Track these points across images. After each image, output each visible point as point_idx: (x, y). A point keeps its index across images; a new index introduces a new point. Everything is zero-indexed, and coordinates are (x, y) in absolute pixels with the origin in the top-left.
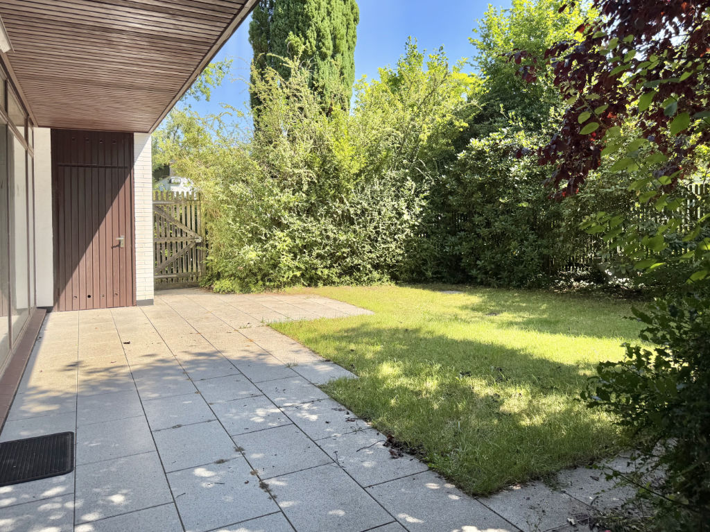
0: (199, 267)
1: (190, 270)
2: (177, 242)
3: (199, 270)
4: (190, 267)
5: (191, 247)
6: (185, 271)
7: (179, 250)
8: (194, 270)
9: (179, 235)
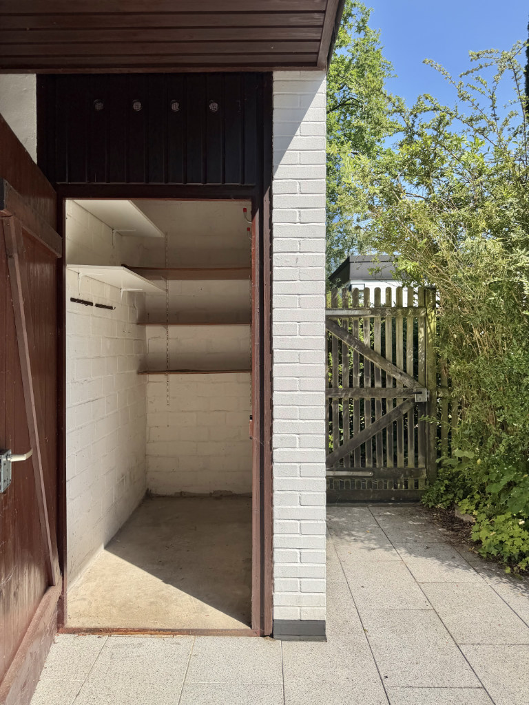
0: (420, 457)
1: (400, 464)
2: (373, 400)
3: (421, 465)
4: (400, 456)
5: (404, 412)
6: (390, 463)
7: (379, 416)
8: (411, 464)
9: (378, 385)
